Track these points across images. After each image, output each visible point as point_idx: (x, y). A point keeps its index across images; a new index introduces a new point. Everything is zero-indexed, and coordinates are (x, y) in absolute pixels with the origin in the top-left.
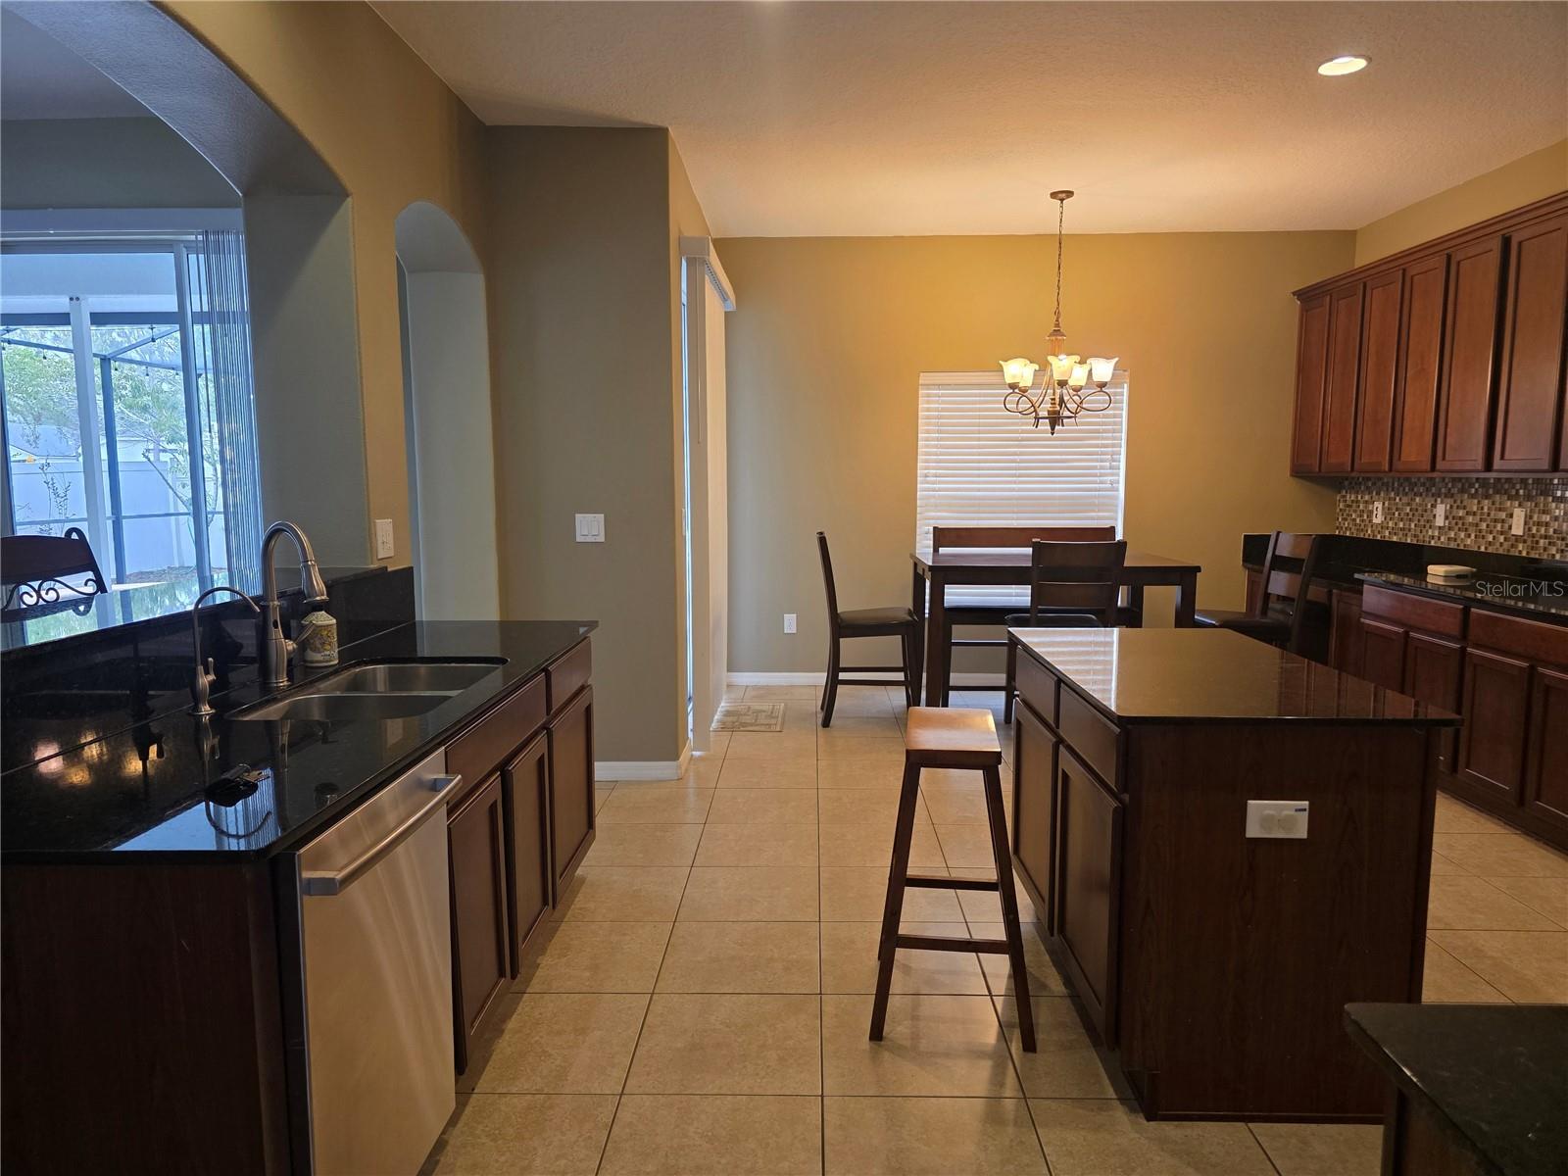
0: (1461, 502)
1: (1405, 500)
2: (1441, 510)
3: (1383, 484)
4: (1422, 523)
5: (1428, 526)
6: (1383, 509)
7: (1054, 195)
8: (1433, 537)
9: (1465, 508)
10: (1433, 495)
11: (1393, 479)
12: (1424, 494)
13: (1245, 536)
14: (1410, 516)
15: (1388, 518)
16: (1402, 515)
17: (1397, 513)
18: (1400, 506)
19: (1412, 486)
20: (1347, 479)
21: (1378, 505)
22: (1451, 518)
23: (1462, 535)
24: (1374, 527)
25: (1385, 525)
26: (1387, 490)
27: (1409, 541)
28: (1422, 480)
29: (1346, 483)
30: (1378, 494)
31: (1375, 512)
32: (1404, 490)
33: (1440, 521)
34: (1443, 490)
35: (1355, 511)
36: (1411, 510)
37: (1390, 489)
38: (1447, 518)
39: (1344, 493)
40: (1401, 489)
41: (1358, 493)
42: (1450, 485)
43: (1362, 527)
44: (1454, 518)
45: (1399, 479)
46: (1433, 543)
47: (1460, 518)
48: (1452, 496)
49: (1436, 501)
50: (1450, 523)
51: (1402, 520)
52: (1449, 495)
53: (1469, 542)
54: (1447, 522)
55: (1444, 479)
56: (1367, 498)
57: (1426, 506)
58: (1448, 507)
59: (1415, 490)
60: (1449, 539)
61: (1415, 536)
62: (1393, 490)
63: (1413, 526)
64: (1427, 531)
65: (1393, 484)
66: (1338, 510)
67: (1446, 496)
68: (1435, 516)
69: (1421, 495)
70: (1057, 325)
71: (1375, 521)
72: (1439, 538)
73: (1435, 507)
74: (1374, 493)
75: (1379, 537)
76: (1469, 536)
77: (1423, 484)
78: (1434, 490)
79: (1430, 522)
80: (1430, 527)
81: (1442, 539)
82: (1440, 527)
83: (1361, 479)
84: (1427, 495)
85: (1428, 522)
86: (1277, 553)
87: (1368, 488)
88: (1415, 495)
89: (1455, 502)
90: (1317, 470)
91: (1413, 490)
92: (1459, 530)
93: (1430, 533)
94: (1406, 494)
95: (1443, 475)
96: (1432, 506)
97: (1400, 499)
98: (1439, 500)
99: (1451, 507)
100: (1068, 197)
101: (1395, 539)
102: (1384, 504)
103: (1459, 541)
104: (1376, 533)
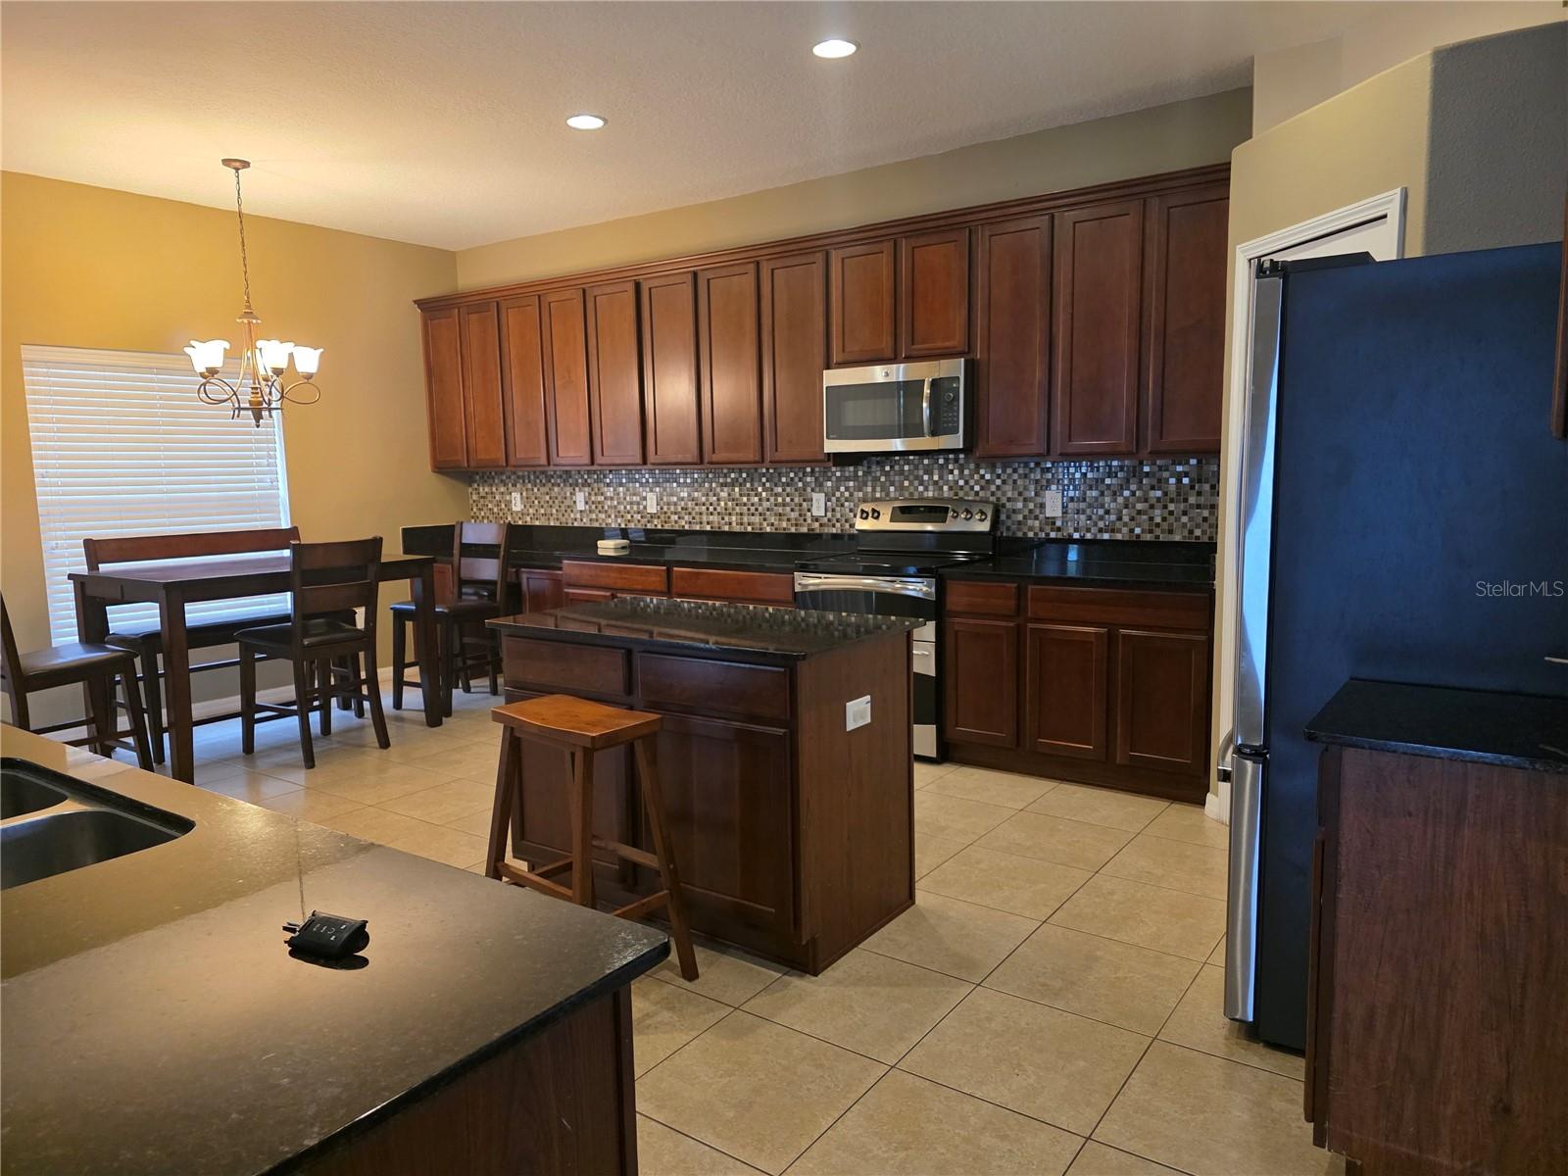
0: (599, 489)
1: (543, 490)
2: (580, 497)
3: (518, 477)
4: (563, 508)
5: (569, 510)
6: (522, 498)
7: (227, 162)
8: (576, 520)
9: (602, 494)
10: (571, 485)
11: (529, 472)
12: (562, 485)
13: (403, 529)
14: (551, 503)
15: (528, 506)
16: (542, 503)
17: (536, 502)
18: (539, 495)
19: (549, 478)
20: (477, 474)
21: (516, 496)
22: (590, 503)
23: (603, 516)
24: (514, 515)
25: (525, 511)
26: (524, 481)
27: (552, 524)
28: (558, 473)
29: (478, 478)
30: (514, 485)
31: (513, 502)
32: (541, 481)
33: (581, 506)
34: (580, 481)
35: (490, 502)
36: (550, 498)
37: (527, 481)
38: (586, 503)
39: (476, 486)
40: (538, 481)
41: (491, 485)
42: (586, 477)
43: (501, 514)
44: (593, 503)
45: (535, 472)
46: (576, 524)
47: (599, 502)
48: (589, 485)
49: (574, 489)
50: (590, 507)
51: (542, 507)
52: (586, 484)
53: (610, 521)
54: (587, 507)
55: (579, 472)
56: (502, 489)
57: (565, 494)
58: (587, 494)
59: (553, 481)
60: (591, 520)
61: (558, 519)
62: (529, 482)
63: (554, 511)
64: (569, 515)
65: (529, 477)
66: (471, 502)
67: (583, 485)
68: (575, 502)
69: (559, 485)
70: (249, 307)
71: (514, 509)
72: (582, 520)
73: (575, 494)
74: (510, 485)
75: (520, 523)
76: (610, 516)
77: (561, 477)
78: (571, 481)
79: (571, 508)
80: (572, 511)
81: (584, 520)
82: (581, 511)
83: (493, 474)
84: (565, 485)
85: (569, 507)
86: (464, 541)
87: (502, 481)
88: (553, 485)
89: (592, 490)
90: (466, 465)
91: (550, 481)
92: (600, 512)
93: (572, 516)
94: (544, 485)
95: (579, 468)
96: (571, 494)
97: (538, 490)
98: (577, 489)
99: (590, 494)
100: (244, 167)
101: (537, 523)
102: (521, 494)
103: (600, 521)
104: (517, 519)
